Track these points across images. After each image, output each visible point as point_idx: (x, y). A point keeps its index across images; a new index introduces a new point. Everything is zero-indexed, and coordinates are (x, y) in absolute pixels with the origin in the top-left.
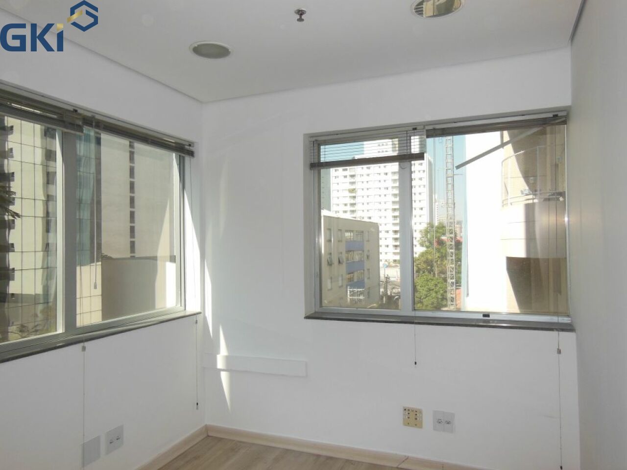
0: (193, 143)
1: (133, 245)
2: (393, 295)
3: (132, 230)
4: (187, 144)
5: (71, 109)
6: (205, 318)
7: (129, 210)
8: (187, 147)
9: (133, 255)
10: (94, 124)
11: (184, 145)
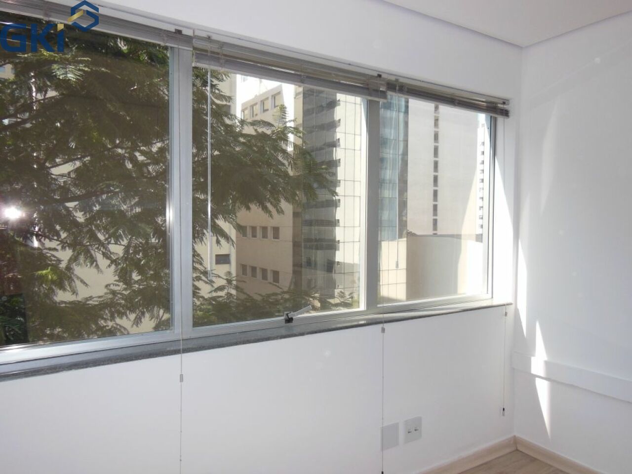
0: (508, 100)
1: (435, 222)
3: (435, 208)
4: (501, 101)
5: (375, 74)
6: (517, 312)
7: (432, 188)
8: (500, 106)
9: (435, 232)
10: (397, 88)
11: (496, 103)
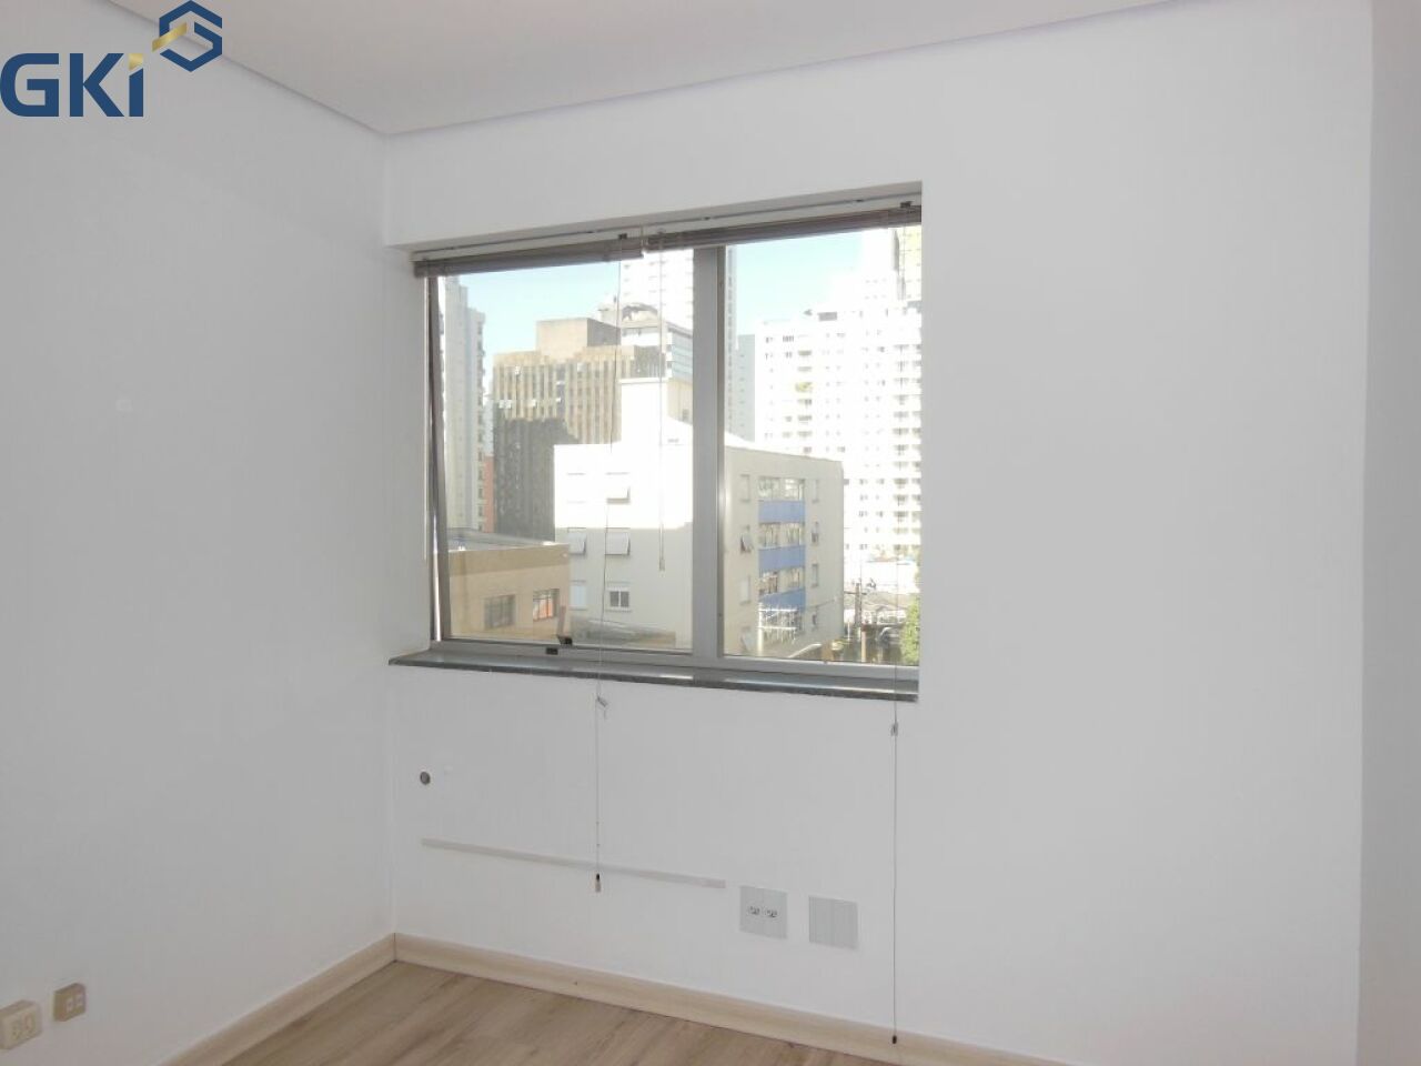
2: (879, 623)
